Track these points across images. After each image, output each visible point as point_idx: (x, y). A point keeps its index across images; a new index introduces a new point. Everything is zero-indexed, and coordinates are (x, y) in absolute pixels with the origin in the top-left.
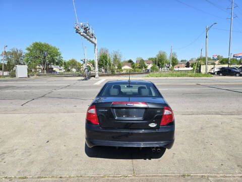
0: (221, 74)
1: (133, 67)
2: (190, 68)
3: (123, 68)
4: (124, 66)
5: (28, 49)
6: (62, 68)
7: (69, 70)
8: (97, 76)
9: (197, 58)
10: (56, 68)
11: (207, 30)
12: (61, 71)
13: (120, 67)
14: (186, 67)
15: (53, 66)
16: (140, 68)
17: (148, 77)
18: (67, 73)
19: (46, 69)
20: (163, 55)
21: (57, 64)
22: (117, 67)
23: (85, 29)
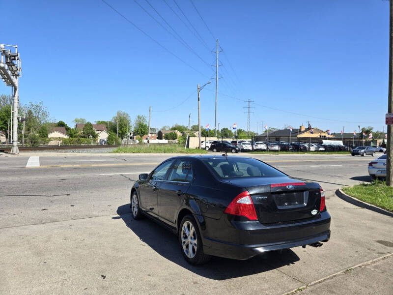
0: (215, 150)
1: (71, 135)
2: (164, 141)
3: (50, 135)
4: (52, 132)
8: (15, 150)
9: (171, 127)
11: (199, 90)
13: (44, 133)
14: (158, 138)
16: (84, 137)
17: (117, 152)
20: (125, 118)
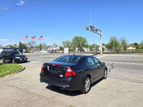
3: (128, 49)
4: (129, 47)
5: (72, 40)
6: (88, 49)
7: (92, 50)
8: (101, 53)
10: (85, 49)
12: (87, 51)
13: (125, 48)
15: (84, 48)
17: (141, 55)
18: (91, 52)
19: (80, 50)
21: (86, 47)
22: (123, 48)
23: (91, 27)
